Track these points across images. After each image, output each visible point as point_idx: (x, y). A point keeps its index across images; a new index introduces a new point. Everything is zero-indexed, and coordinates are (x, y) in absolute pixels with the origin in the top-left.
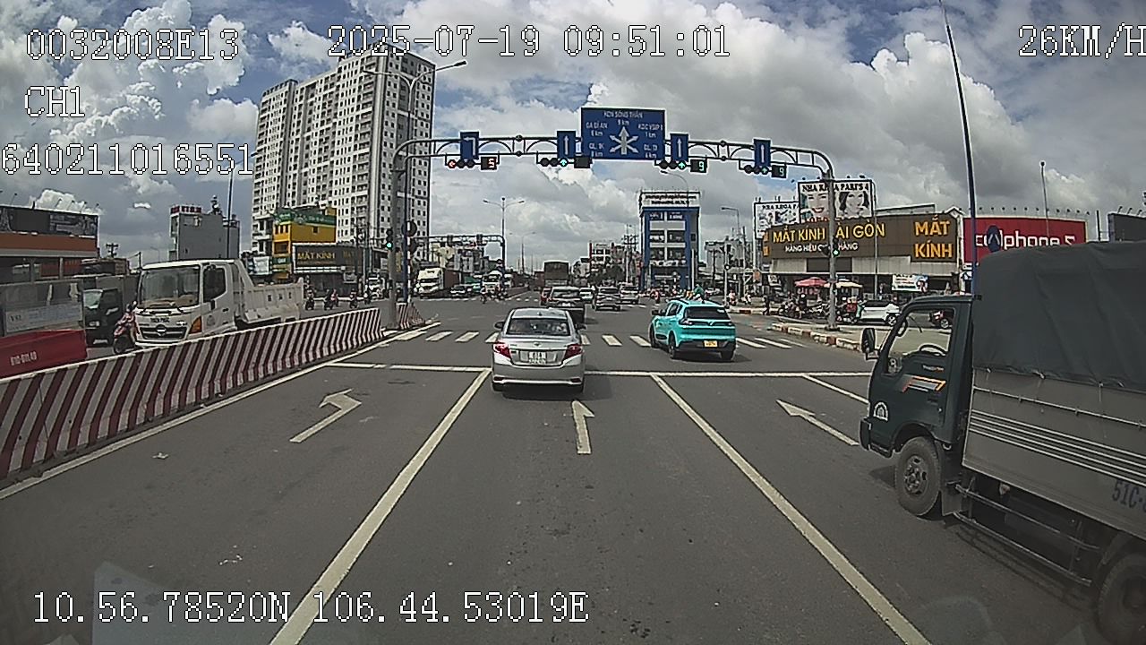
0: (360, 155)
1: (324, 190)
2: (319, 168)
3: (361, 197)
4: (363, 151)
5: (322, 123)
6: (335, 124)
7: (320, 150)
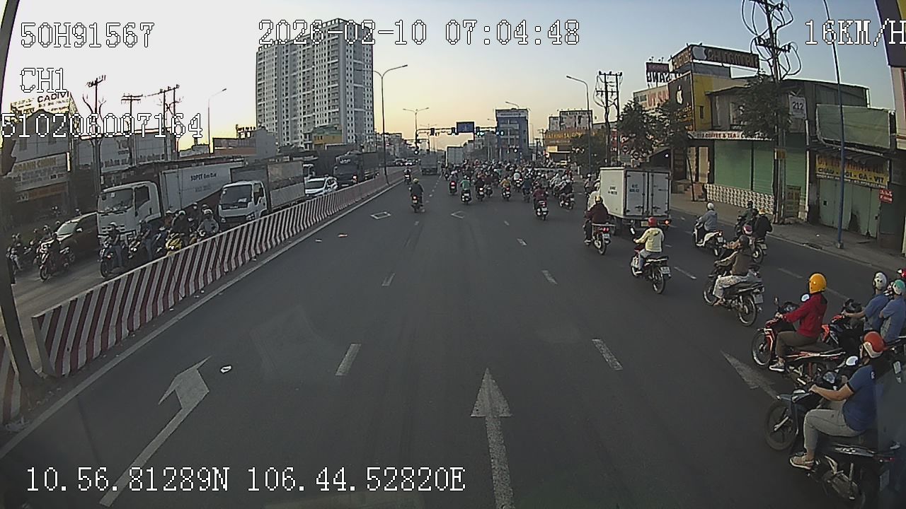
0: (333, 88)
1: (309, 107)
2: (304, 95)
3: (334, 112)
4: (333, 86)
5: (304, 67)
6: (314, 68)
7: (304, 84)
